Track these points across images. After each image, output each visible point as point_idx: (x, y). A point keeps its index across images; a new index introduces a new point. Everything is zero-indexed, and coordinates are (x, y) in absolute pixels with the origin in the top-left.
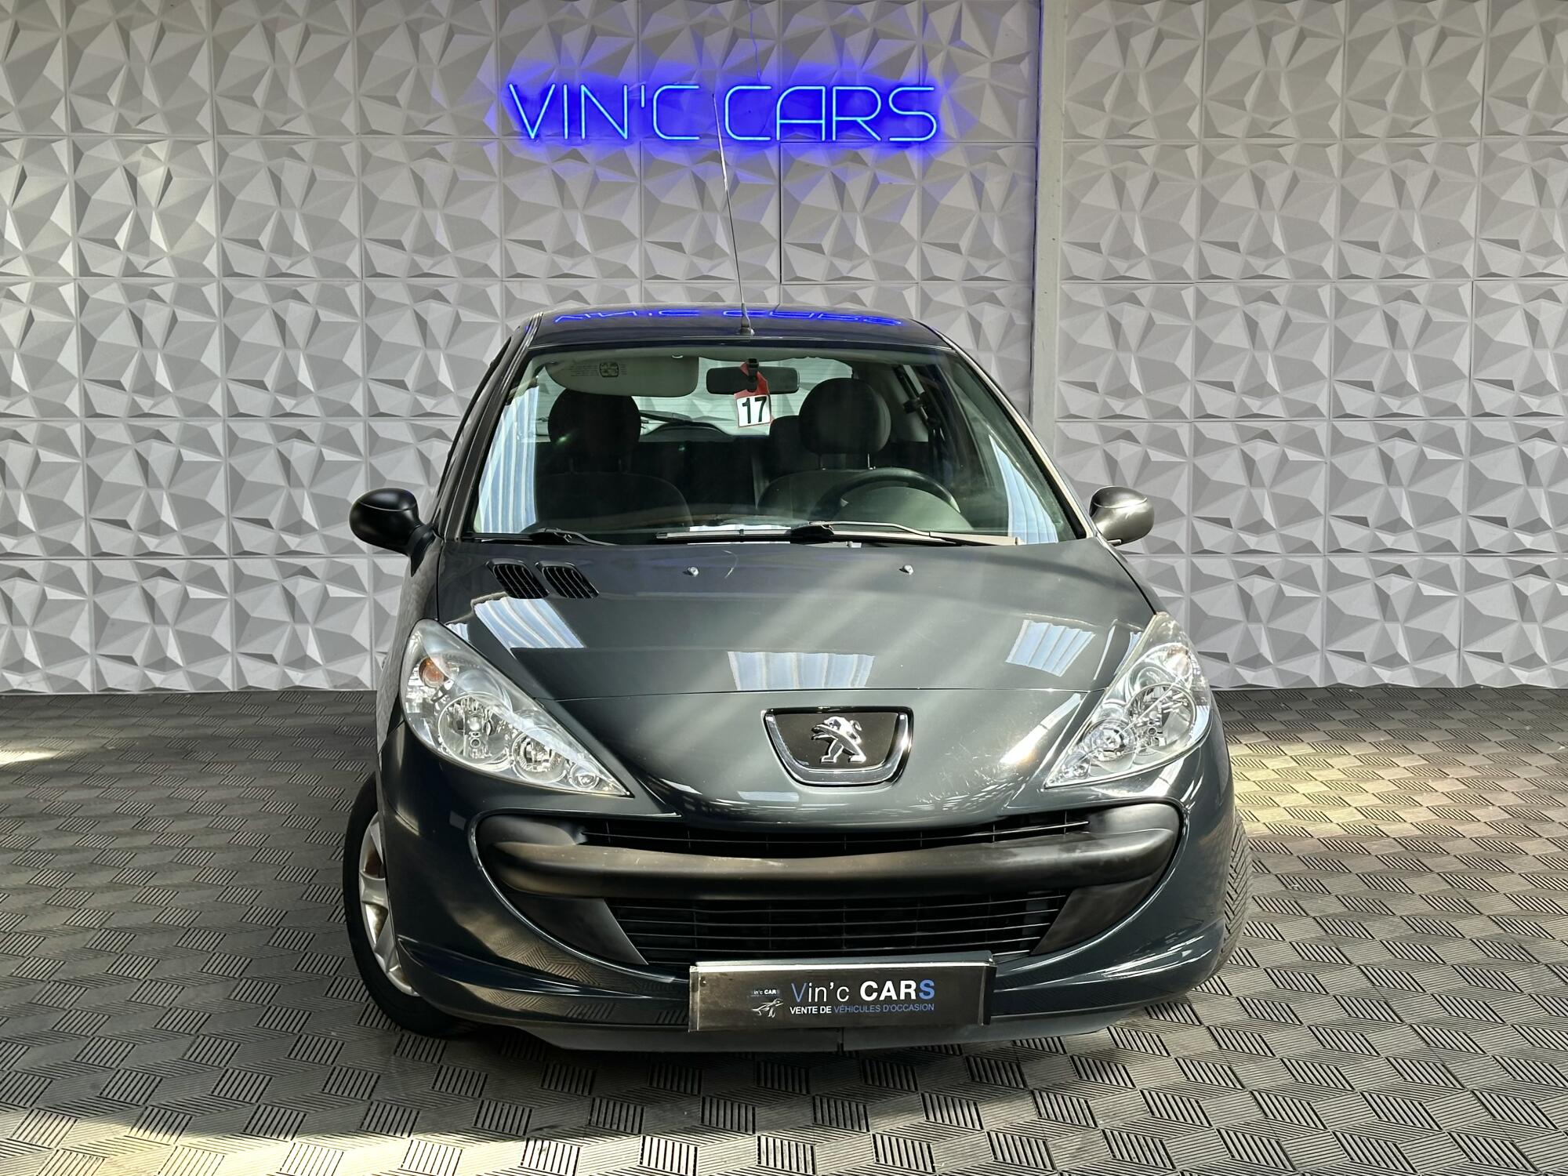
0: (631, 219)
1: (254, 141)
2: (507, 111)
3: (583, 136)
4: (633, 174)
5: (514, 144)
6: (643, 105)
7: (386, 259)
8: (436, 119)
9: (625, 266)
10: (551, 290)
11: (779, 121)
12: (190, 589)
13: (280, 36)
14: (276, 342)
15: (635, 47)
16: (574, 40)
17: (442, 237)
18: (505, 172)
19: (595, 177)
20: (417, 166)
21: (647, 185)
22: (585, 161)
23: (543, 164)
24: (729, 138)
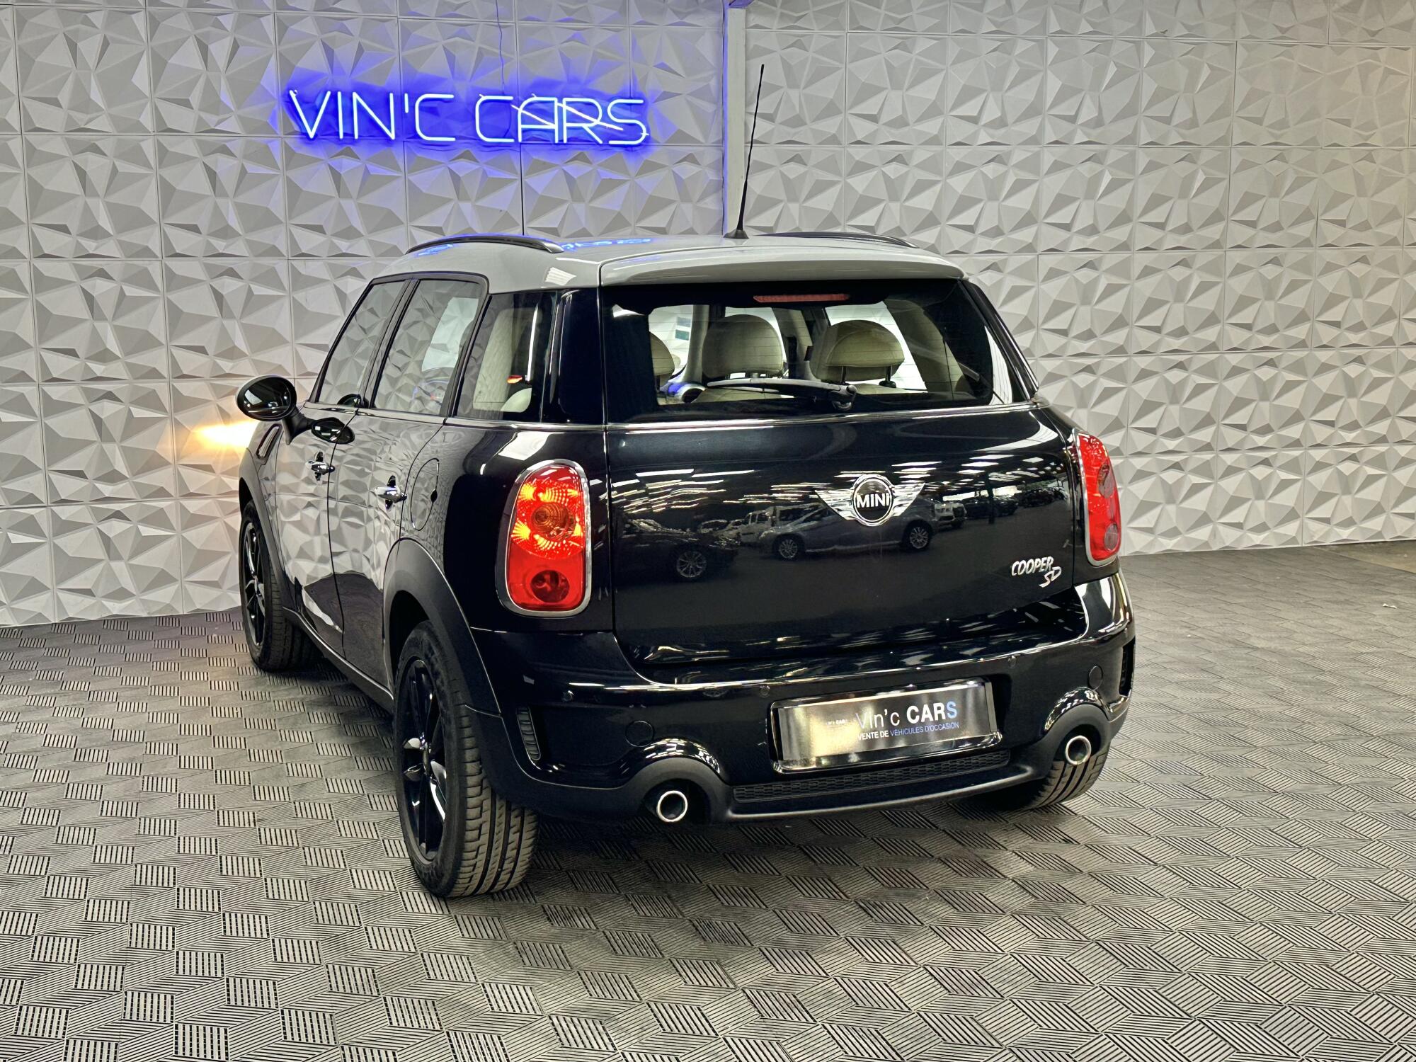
0: (398, 207)
1: (59, 138)
2: (287, 114)
3: (356, 136)
4: (399, 169)
5: (293, 141)
6: (407, 110)
7: (182, 241)
8: (225, 119)
9: (395, 247)
10: (332, 268)
11: (521, 127)
12: (10, 535)
13: (81, 46)
14: (84, 313)
15: (396, 63)
16: (345, 54)
17: (234, 222)
18: (288, 166)
19: (367, 171)
20: (209, 160)
21: (411, 178)
22: (357, 158)
23: (321, 160)
24: (480, 140)
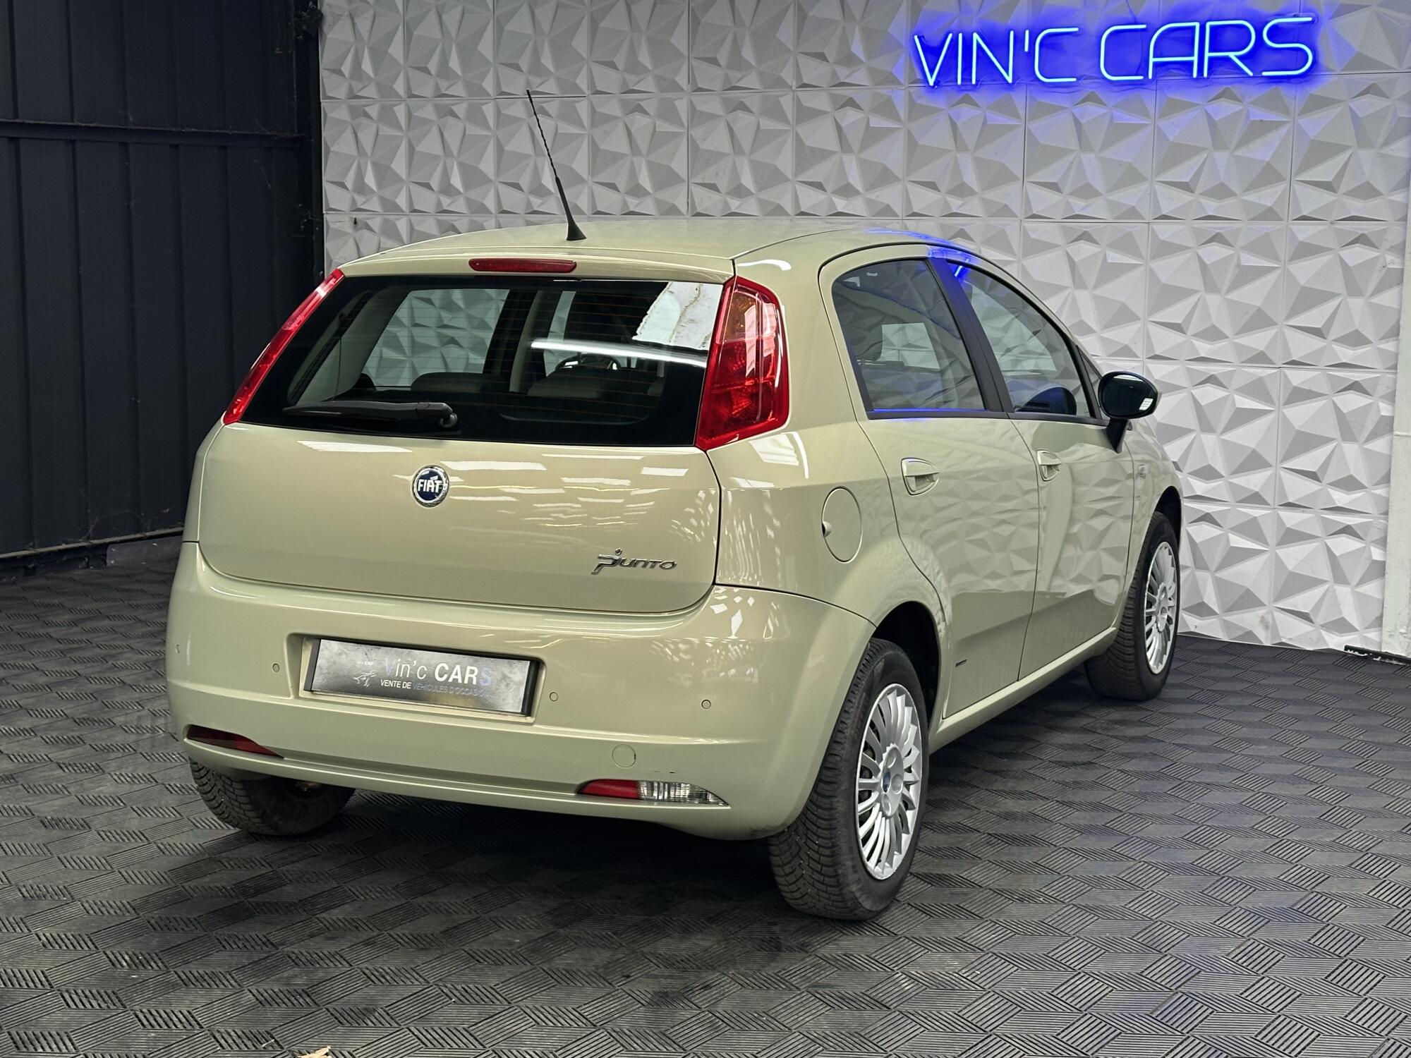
0: (1013, 160)
1: (717, 97)
2: (913, 61)
3: (974, 82)
4: (1017, 116)
5: (916, 90)
6: (1026, 49)
7: (809, 199)
8: (854, 72)
9: (1006, 206)
10: (943, 228)
11: (1152, 60)
17: (855, 179)
18: (911, 117)
19: (985, 121)
20: (838, 116)
21: (1030, 126)
22: (978, 106)
23: (940, 110)
24: (1104, 78)
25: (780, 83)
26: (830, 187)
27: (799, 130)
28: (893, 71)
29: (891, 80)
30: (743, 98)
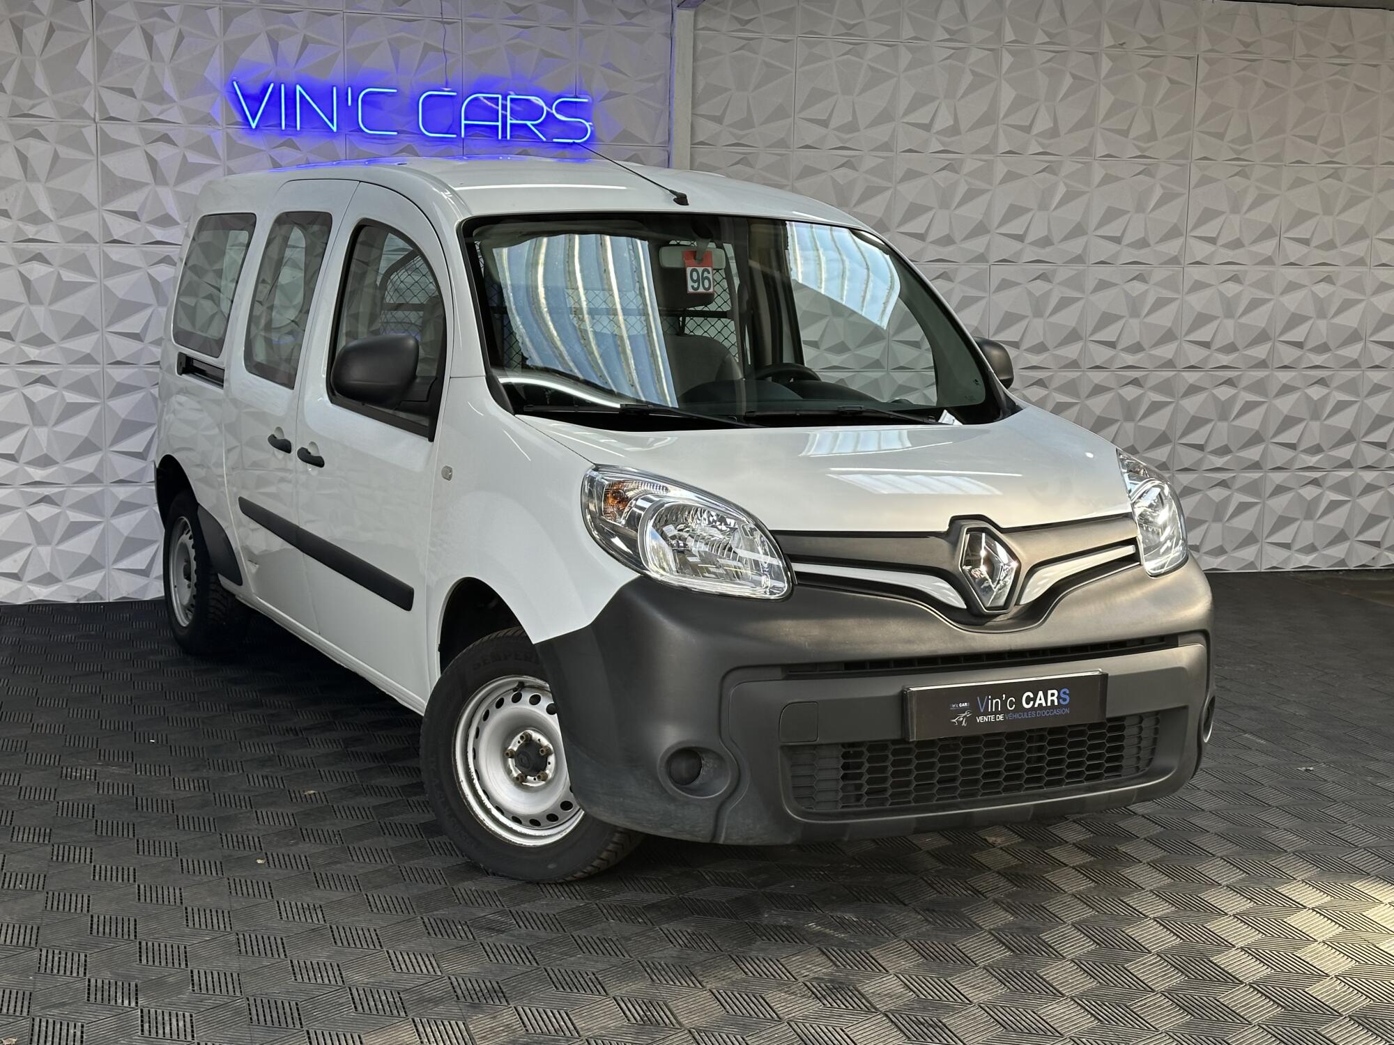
2: (230, 104)
3: (298, 128)
5: (236, 131)
6: (350, 104)
7: (121, 227)
8: (168, 109)
11: (463, 122)
13: (27, 32)
15: (342, 54)
16: (290, 47)
17: (173, 211)
18: (230, 156)
20: (151, 149)
22: (299, 149)
23: (262, 151)
24: (422, 134)
25: (81, 113)
26: (144, 218)
27: (103, 160)
28: (210, 112)
29: (208, 120)
30: (40, 126)
